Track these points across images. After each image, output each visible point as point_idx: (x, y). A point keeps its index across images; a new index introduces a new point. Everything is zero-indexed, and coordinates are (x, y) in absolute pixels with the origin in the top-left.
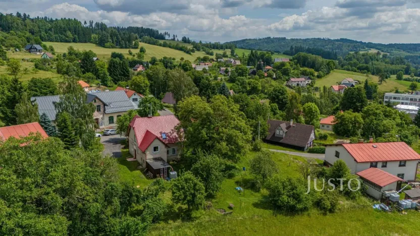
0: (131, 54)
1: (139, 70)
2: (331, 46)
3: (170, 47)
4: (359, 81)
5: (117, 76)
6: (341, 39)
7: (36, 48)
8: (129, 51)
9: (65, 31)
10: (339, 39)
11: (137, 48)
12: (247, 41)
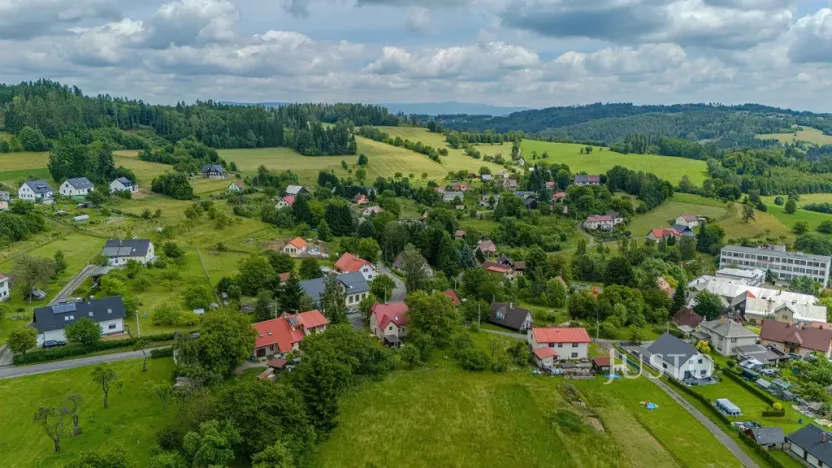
0: (345, 166)
1: (360, 202)
2: (719, 124)
3: (406, 147)
4: (707, 218)
5: (336, 225)
6: (746, 105)
7: (216, 171)
8: (343, 163)
9: (246, 130)
10: (742, 104)
11: (353, 153)
12: (554, 113)
